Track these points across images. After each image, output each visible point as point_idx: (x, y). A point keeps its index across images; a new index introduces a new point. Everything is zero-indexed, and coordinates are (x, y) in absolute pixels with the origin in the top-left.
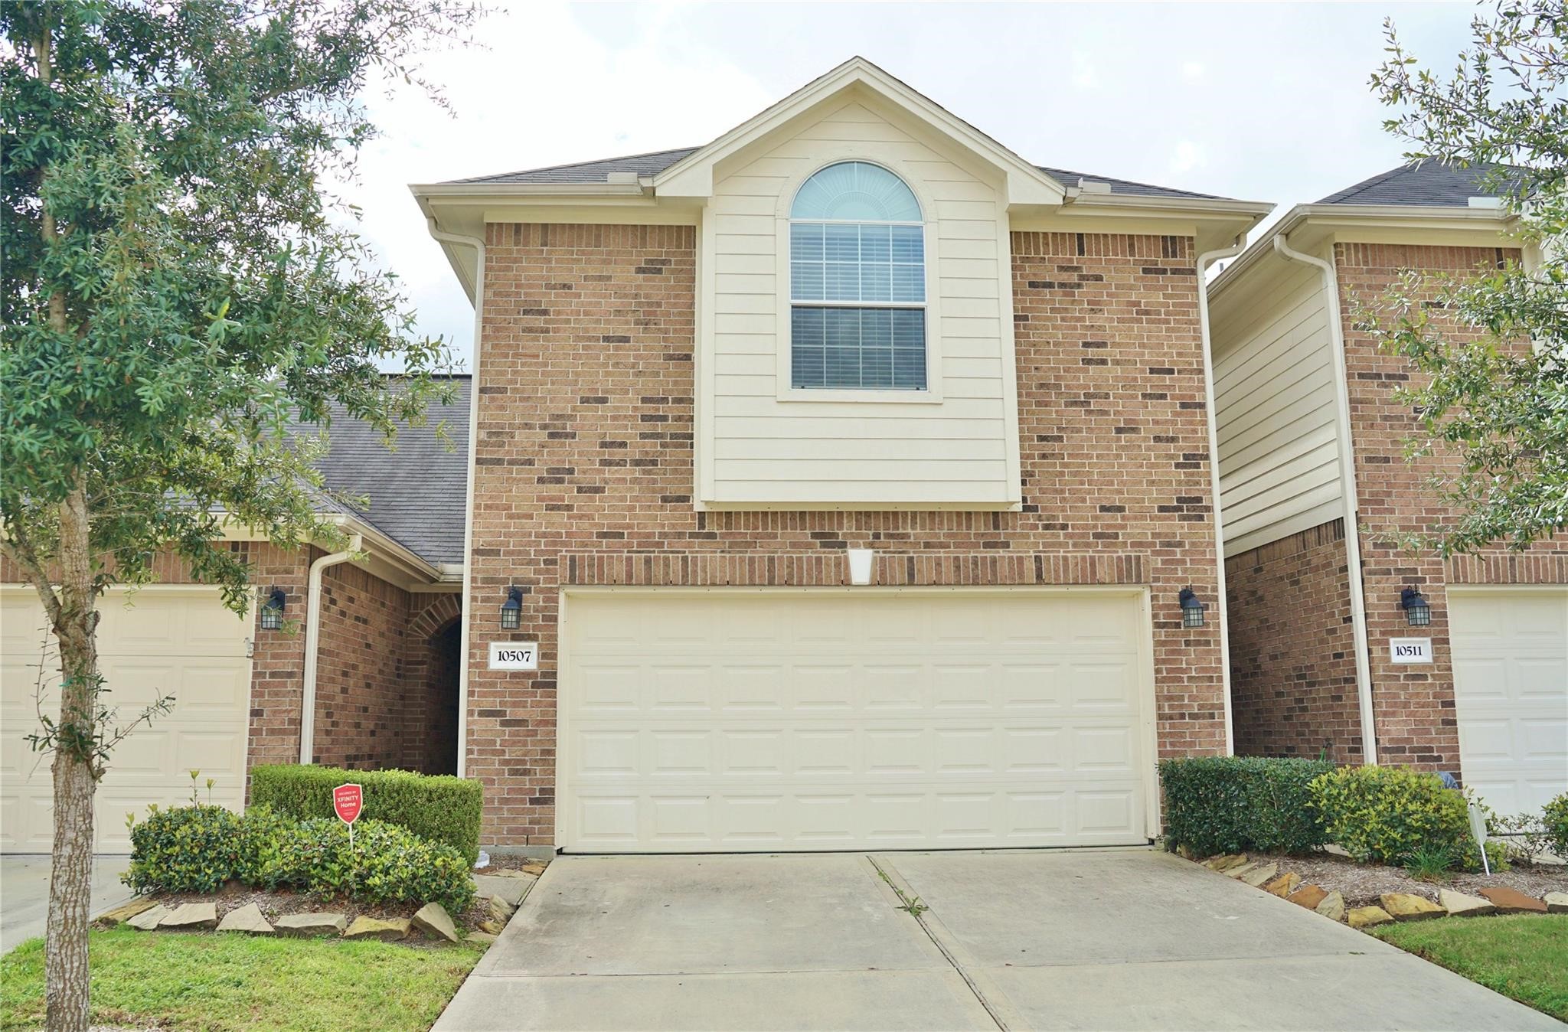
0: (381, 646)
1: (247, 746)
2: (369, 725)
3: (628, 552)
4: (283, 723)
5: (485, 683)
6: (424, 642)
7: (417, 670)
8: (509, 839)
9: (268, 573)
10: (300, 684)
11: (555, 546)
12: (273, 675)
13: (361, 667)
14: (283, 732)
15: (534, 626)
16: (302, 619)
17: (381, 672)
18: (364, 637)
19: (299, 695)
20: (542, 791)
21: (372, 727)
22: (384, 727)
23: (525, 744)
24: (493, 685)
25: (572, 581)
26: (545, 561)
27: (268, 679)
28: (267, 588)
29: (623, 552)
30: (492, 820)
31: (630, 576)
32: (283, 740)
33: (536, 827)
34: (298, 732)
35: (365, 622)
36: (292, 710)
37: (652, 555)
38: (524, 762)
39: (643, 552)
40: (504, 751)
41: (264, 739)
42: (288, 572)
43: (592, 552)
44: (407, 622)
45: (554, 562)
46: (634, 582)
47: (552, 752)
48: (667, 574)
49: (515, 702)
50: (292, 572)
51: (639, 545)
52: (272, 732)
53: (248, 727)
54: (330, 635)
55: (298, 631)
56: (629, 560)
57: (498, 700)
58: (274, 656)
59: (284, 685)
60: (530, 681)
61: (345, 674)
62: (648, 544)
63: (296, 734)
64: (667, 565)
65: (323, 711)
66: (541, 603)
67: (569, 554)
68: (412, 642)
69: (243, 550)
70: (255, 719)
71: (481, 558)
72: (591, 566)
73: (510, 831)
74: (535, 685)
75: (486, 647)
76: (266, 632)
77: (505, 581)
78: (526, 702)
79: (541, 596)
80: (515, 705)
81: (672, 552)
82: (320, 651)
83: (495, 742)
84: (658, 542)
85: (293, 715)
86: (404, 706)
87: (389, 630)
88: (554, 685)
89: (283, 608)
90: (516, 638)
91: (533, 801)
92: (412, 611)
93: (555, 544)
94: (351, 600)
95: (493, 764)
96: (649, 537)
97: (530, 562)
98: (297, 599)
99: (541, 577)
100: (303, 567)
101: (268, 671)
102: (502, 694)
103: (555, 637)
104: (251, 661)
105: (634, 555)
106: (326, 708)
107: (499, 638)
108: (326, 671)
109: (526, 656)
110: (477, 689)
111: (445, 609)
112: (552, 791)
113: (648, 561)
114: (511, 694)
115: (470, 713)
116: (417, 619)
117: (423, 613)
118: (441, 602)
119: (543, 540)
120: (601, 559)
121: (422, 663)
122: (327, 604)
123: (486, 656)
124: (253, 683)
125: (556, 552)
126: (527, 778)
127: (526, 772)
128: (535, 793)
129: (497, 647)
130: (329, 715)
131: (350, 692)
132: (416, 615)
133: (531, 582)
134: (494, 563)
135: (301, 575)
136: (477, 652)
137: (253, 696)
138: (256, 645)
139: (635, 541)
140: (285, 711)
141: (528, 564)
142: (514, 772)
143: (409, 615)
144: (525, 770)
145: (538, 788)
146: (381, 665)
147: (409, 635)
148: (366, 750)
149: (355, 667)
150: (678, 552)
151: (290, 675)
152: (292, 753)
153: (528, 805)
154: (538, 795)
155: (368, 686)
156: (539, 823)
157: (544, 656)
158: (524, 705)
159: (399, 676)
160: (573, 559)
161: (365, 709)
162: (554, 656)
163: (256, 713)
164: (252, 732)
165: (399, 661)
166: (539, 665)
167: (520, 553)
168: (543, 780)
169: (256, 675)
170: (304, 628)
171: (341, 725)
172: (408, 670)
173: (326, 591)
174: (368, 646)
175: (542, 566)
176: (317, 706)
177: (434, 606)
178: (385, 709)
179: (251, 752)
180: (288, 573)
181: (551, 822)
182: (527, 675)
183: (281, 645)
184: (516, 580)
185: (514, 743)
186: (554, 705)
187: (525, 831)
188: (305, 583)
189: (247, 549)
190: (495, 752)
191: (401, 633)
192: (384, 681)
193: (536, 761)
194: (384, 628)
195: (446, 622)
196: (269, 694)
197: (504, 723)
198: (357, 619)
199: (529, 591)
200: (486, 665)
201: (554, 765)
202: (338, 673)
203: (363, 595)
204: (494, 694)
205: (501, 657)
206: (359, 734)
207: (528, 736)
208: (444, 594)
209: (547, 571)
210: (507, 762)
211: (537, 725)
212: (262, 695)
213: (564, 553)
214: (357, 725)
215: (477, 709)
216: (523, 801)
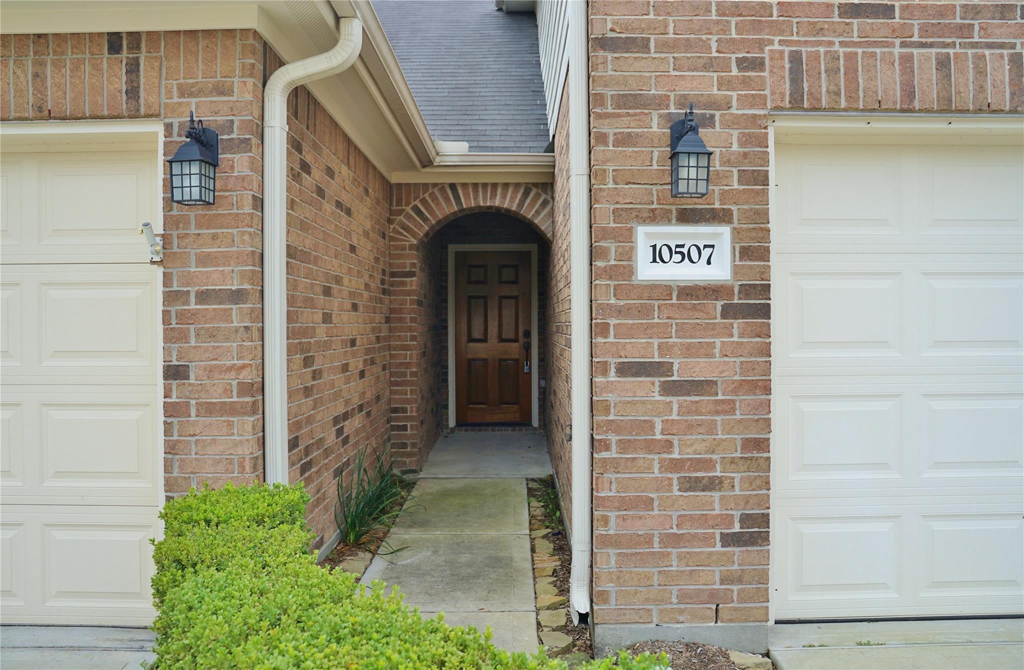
0: (366, 250)
1: (161, 438)
2: (357, 364)
3: (903, 45)
4: (228, 392)
5: (629, 308)
6: (411, 247)
7: (404, 284)
8: (681, 611)
9: (182, 94)
10: (257, 313)
11: (760, 31)
12: (204, 297)
13: (346, 281)
14: (230, 409)
15: (723, 193)
16: (255, 186)
17: (367, 286)
18: (348, 234)
19: (256, 335)
20: (746, 519)
21: (361, 366)
22: (373, 362)
23: (711, 429)
24: (645, 311)
25: (796, 104)
26: (740, 62)
27: (193, 306)
28: (181, 125)
29: (892, 45)
30: (648, 577)
31: (909, 93)
32: (230, 424)
33: (735, 588)
34: (259, 409)
35: (349, 212)
36: (243, 367)
37: (951, 51)
38: (708, 464)
39: (931, 45)
40: (670, 444)
41: (194, 423)
42: (222, 90)
43: (831, 43)
44: (390, 221)
45: (758, 64)
46: (917, 105)
47: (762, 445)
48: (981, 89)
49: (689, 347)
50: (230, 93)
51: (924, 30)
52: (209, 409)
53: (160, 400)
54: (304, 226)
55: (248, 209)
56: (907, 60)
57: (656, 342)
58: (203, 260)
59: (226, 316)
60: (719, 304)
61: (327, 292)
62: (942, 30)
63: (254, 412)
64: (980, 72)
65: (298, 357)
66: (735, 147)
67: (787, 49)
68: (397, 248)
69: (130, 49)
70: (174, 383)
71: (610, 56)
72: (833, 72)
73: (684, 597)
74: (727, 312)
75: (628, 236)
76: (185, 211)
77: (661, 102)
78: (712, 345)
79: (735, 133)
80: (689, 351)
81: (990, 46)
82: (291, 252)
83: (652, 427)
84: (961, 27)
85: (248, 376)
86: (390, 330)
87: (373, 228)
88: (765, 311)
89: (215, 165)
90: (686, 217)
91: (729, 540)
92: (394, 208)
93: (757, 27)
94: (330, 172)
95: (649, 469)
96: (942, 15)
97: (709, 65)
98: (243, 145)
99: (734, 94)
100: (250, 81)
101: (193, 290)
102: (662, 331)
103: (762, 216)
104: (159, 271)
105: (915, 51)
106: (302, 351)
107: (653, 218)
108: (301, 287)
109: (706, 253)
110: (613, 322)
111: (438, 204)
112: (765, 520)
113: (943, 64)
114: (682, 331)
115: (596, 368)
116: (402, 217)
117: (409, 209)
118: (432, 195)
119: (734, 21)
120: (851, 58)
121: (411, 274)
122: (297, 168)
123: (628, 254)
124: (166, 314)
125: (761, 44)
126: (716, 495)
127: (713, 484)
128: (731, 524)
129: (647, 235)
130: (308, 362)
131: (334, 320)
132: (400, 212)
133: (714, 104)
134: (638, 65)
135: (249, 97)
136: (612, 246)
137: (166, 339)
138: (166, 239)
139: (915, 22)
140: (230, 369)
141: (705, 68)
142: (690, 485)
143: (391, 212)
144: (712, 479)
145: (737, 514)
146: (366, 277)
147: (392, 239)
148: (356, 401)
149: (338, 280)
150: (1002, 46)
151: (237, 296)
152: (249, 450)
153: (718, 548)
154: (737, 528)
155: (355, 307)
156: (740, 581)
157: (746, 253)
158: (707, 351)
159: (384, 292)
160: (796, 58)
161: (353, 343)
162: (764, 254)
163: (174, 373)
164: (171, 410)
165: (384, 272)
166: (736, 271)
167: (688, 45)
168: (747, 499)
169: (170, 297)
170: (259, 203)
171: (325, 374)
172: (392, 284)
173: (295, 145)
174: (353, 249)
175: (735, 71)
176: (291, 351)
177: (424, 201)
178: (373, 337)
179: (171, 448)
180: (222, 93)
181: (763, 578)
182: (713, 291)
183: (214, 237)
184: (682, 101)
185: (690, 428)
186: (766, 351)
187: (713, 596)
188: (257, 113)
189: (138, 48)
190: (650, 446)
191: (384, 237)
192: (371, 299)
193: (733, 461)
194: (368, 225)
195: (439, 222)
196: (198, 335)
197: (670, 389)
198: (339, 204)
199: (709, 121)
200: (630, 271)
201: (768, 470)
202: (319, 290)
203: (344, 169)
204: (647, 330)
205: (657, 256)
206: (348, 381)
207: (717, 413)
208: (435, 185)
209: (746, 83)
210: (676, 465)
211: (735, 392)
212: (183, 337)
213: (776, 47)
214: (345, 368)
215: (613, 361)
216: (707, 540)
